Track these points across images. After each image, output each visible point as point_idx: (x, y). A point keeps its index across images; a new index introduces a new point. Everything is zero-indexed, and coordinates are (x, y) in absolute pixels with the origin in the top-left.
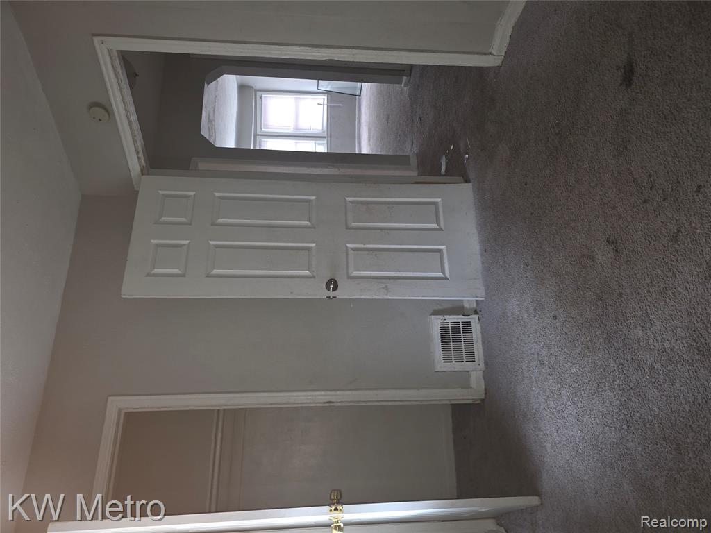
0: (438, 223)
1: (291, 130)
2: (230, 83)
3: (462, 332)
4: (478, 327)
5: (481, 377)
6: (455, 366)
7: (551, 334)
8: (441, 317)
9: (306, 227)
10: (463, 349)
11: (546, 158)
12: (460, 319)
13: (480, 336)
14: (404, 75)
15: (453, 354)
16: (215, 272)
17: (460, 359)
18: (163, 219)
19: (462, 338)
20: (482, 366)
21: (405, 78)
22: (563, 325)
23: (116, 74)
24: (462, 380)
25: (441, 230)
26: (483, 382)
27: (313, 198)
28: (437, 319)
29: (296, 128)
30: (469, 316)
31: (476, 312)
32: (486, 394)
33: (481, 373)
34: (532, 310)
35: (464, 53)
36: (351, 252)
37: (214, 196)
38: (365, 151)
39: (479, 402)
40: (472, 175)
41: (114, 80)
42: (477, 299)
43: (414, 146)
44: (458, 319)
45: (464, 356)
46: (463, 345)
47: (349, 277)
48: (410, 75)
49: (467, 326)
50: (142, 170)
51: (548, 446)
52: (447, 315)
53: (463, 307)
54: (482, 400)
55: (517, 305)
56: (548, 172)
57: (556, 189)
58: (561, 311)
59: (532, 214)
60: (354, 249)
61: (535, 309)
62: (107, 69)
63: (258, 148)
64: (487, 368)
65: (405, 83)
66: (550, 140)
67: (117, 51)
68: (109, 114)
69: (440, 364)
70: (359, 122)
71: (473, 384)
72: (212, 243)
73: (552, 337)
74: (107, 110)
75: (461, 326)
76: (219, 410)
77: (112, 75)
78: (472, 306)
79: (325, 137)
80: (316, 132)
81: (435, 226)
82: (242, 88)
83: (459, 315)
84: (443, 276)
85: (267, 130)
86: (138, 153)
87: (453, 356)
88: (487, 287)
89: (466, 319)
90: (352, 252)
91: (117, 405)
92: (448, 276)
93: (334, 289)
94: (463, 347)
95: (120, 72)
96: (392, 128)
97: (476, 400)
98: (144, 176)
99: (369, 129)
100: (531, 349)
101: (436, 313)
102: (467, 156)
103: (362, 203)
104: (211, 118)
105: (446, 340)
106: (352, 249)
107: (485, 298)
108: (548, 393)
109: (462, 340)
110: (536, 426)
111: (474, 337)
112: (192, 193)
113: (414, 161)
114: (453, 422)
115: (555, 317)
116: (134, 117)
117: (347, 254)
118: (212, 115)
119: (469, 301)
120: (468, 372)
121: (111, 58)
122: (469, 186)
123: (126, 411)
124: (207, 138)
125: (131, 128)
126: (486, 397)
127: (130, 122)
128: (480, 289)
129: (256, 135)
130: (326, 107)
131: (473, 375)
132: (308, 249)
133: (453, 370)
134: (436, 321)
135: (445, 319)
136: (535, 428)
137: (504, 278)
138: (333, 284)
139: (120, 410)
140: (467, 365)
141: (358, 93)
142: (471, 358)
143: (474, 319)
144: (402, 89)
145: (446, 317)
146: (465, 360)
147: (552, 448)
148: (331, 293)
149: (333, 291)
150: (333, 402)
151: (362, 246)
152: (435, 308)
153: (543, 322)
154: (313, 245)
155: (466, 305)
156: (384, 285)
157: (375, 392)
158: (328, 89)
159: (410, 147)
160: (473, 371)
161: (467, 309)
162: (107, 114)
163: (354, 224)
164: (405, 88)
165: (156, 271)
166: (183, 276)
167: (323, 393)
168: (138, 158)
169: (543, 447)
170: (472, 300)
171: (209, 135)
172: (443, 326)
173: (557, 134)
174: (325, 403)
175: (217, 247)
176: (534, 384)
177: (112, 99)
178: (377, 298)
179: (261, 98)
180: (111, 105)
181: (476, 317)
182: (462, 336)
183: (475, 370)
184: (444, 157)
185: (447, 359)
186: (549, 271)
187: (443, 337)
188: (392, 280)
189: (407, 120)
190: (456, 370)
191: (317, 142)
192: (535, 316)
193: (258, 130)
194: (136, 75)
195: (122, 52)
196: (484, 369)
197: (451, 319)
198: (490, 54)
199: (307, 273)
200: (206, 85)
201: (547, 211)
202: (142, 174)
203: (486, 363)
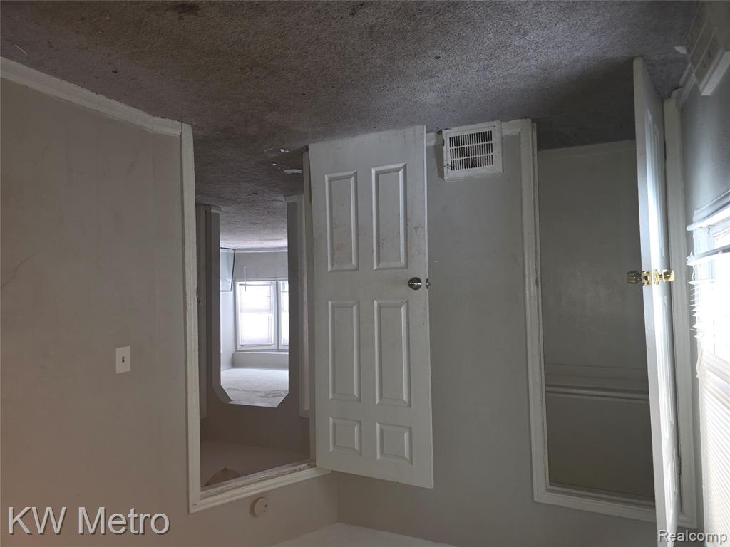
0: (349, 177)
1: (272, 316)
2: (229, 377)
3: (461, 147)
4: (455, 129)
5: (508, 123)
6: (497, 152)
7: (455, 60)
8: (445, 169)
9: (359, 310)
10: (479, 144)
11: (276, 78)
12: (447, 148)
13: (464, 127)
14: (210, 213)
15: (484, 155)
16: (405, 398)
17: (490, 148)
18: (357, 447)
19: (467, 146)
20: (495, 123)
21: (212, 211)
22: (445, 50)
23: (223, 492)
24: (511, 144)
25: (356, 173)
26: (513, 121)
27: (330, 303)
28: (448, 173)
29: (270, 311)
30: (443, 140)
31: (440, 133)
32: (526, 117)
33: (504, 124)
34: (433, 80)
35: (181, 162)
36: (381, 265)
37: (332, 399)
38: (285, 243)
39: (535, 124)
40: (300, 145)
41: (229, 493)
42: (425, 132)
43: (277, 198)
44: (447, 151)
45: (486, 143)
46: (474, 145)
47: (407, 266)
48: (209, 205)
49: (454, 141)
50: (311, 467)
51: (576, 54)
52: (443, 163)
53: (435, 146)
54: (533, 121)
55: (429, 95)
56: (289, 75)
57: (305, 67)
58: (430, 53)
59: (333, 87)
60: (378, 262)
61: (431, 77)
62: (218, 501)
63: (287, 348)
64: (498, 118)
65: (218, 210)
66: (258, 75)
67: (202, 491)
68: (259, 498)
69: (496, 168)
70: (260, 249)
71: (515, 131)
72: (377, 401)
73: (458, 59)
74: (256, 499)
75: (454, 147)
76: (546, 392)
77: (224, 495)
78: (434, 137)
79: (277, 283)
80: (272, 291)
81: (352, 180)
82: (235, 363)
83: (443, 150)
84: (402, 170)
85: (273, 339)
86: (295, 471)
87: (486, 155)
88: (412, 123)
89: (447, 143)
90: (381, 263)
91: (542, 492)
92: (402, 165)
93: (418, 280)
94: (476, 144)
95: (222, 488)
96: (263, 220)
97: (533, 127)
98: (317, 465)
99: (267, 240)
100: (473, 78)
101: (441, 175)
102: (282, 150)
103: (333, 254)
104: (263, 394)
105: (469, 163)
106: (378, 264)
107: (424, 124)
108: (519, 58)
109: (470, 145)
110: (555, 68)
111: (465, 133)
112: (331, 419)
113: (293, 199)
114: (560, 147)
115: (437, 57)
116: (262, 475)
117: (384, 269)
118: (259, 394)
119: (427, 140)
120: (502, 138)
121: (208, 496)
122: (311, 147)
123: (548, 484)
124: (283, 398)
125: (272, 478)
126: (529, 118)
127: (267, 479)
128: (415, 131)
129: (278, 350)
130: (247, 283)
131: (506, 132)
132: (380, 307)
133: (500, 154)
134: (450, 174)
135: (448, 165)
136: (557, 69)
137: (401, 108)
138: (414, 283)
139: (548, 490)
140: (496, 140)
141: (233, 252)
142: (488, 136)
143: (447, 135)
144: (223, 213)
145: (445, 163)
146: (490, 142)
147: (578, 50)
148: (423, 284)
149: (421, 282)
150: (537, 278)
151: (375, 254)
152: (437, 175)
153: (443, 69)
154: (376, 303)
155: (433, 143)
156: (414, 231)
157: (525, 234)
158: (231, 281)
159: (278, 203)
160: (501, 132)
161: (436, 142)
162: (260, 500)
163: (354, 262)
164: (223, 209)
165: (407, 454)
166: (410, 429)
167: (527, 289)
168: (300, 470)
169: (578, 60)
170: (427, 137)
171: (280, 396)
172: (454, 166)
173: (252, 69)
174: (538, 287)
175: (381, 396)
176: (510, 72)
177: (245, 495)
178: (426, 237)
179: (242, 346)
180: (251, 496)
181: (444, 132)
182: (465, 146)
183: (501, 131)
184: (285, 171)
185: (489, 161)
186: (389, 67)
187: (466, 166)
188: (408, 223)
189: (253, 206)
190: (500, 151)
191: (282, 290)
192: (438, 77)
193: (273, 347)
194: (225, 469)
195: (201, 487)
196: (499, 122)
197: (447, 159)
198: (181, 136)
199: (403, 309)
200: (231, 403)
201: (329, 73)
202: (315, 466)
203: (493, 119)
